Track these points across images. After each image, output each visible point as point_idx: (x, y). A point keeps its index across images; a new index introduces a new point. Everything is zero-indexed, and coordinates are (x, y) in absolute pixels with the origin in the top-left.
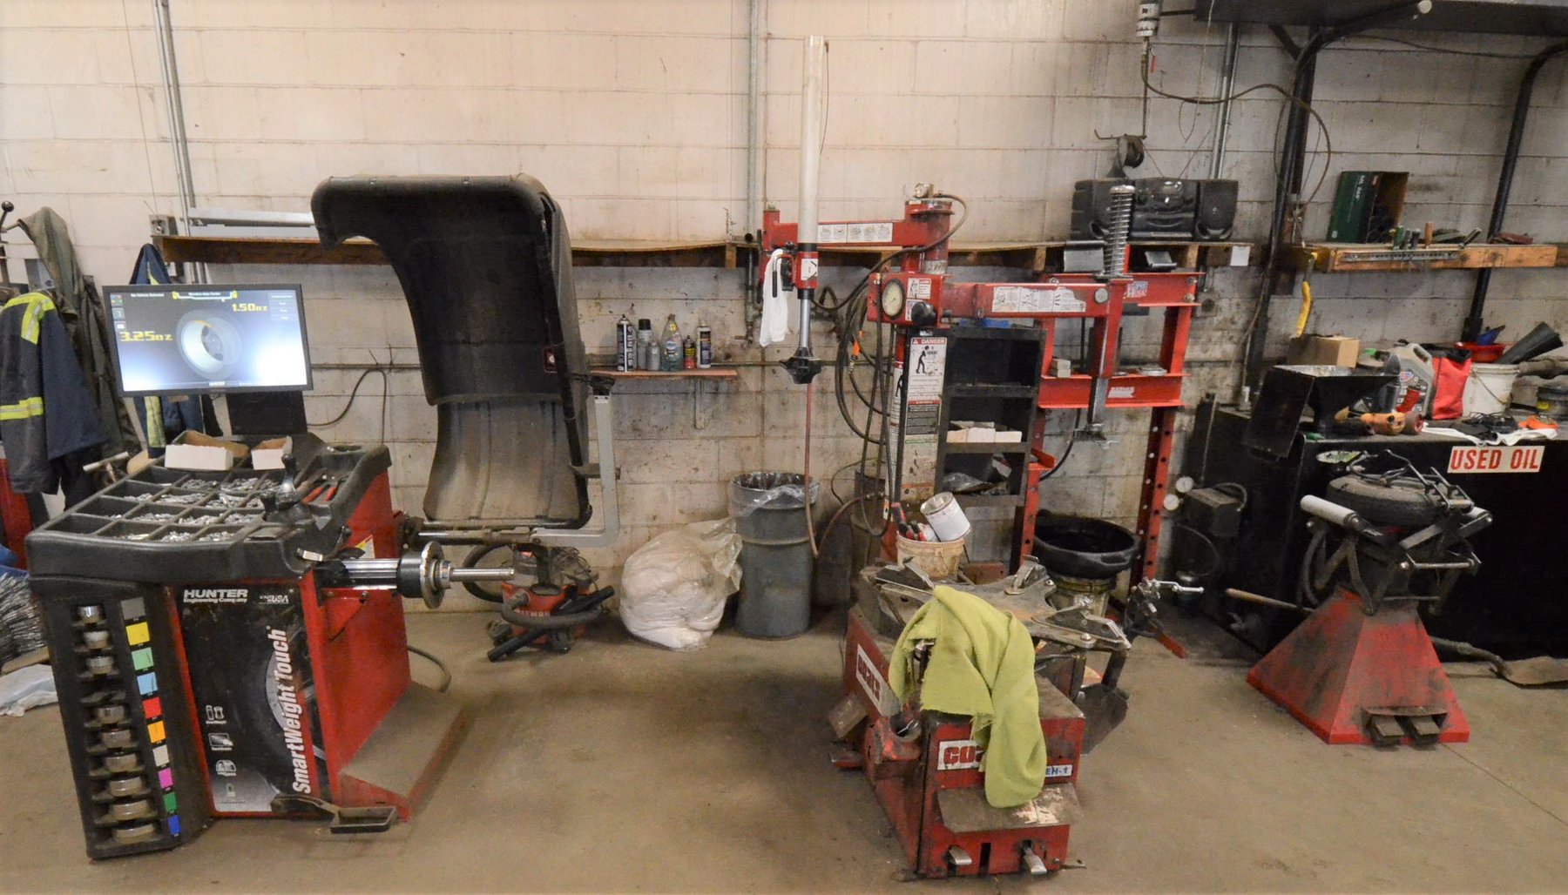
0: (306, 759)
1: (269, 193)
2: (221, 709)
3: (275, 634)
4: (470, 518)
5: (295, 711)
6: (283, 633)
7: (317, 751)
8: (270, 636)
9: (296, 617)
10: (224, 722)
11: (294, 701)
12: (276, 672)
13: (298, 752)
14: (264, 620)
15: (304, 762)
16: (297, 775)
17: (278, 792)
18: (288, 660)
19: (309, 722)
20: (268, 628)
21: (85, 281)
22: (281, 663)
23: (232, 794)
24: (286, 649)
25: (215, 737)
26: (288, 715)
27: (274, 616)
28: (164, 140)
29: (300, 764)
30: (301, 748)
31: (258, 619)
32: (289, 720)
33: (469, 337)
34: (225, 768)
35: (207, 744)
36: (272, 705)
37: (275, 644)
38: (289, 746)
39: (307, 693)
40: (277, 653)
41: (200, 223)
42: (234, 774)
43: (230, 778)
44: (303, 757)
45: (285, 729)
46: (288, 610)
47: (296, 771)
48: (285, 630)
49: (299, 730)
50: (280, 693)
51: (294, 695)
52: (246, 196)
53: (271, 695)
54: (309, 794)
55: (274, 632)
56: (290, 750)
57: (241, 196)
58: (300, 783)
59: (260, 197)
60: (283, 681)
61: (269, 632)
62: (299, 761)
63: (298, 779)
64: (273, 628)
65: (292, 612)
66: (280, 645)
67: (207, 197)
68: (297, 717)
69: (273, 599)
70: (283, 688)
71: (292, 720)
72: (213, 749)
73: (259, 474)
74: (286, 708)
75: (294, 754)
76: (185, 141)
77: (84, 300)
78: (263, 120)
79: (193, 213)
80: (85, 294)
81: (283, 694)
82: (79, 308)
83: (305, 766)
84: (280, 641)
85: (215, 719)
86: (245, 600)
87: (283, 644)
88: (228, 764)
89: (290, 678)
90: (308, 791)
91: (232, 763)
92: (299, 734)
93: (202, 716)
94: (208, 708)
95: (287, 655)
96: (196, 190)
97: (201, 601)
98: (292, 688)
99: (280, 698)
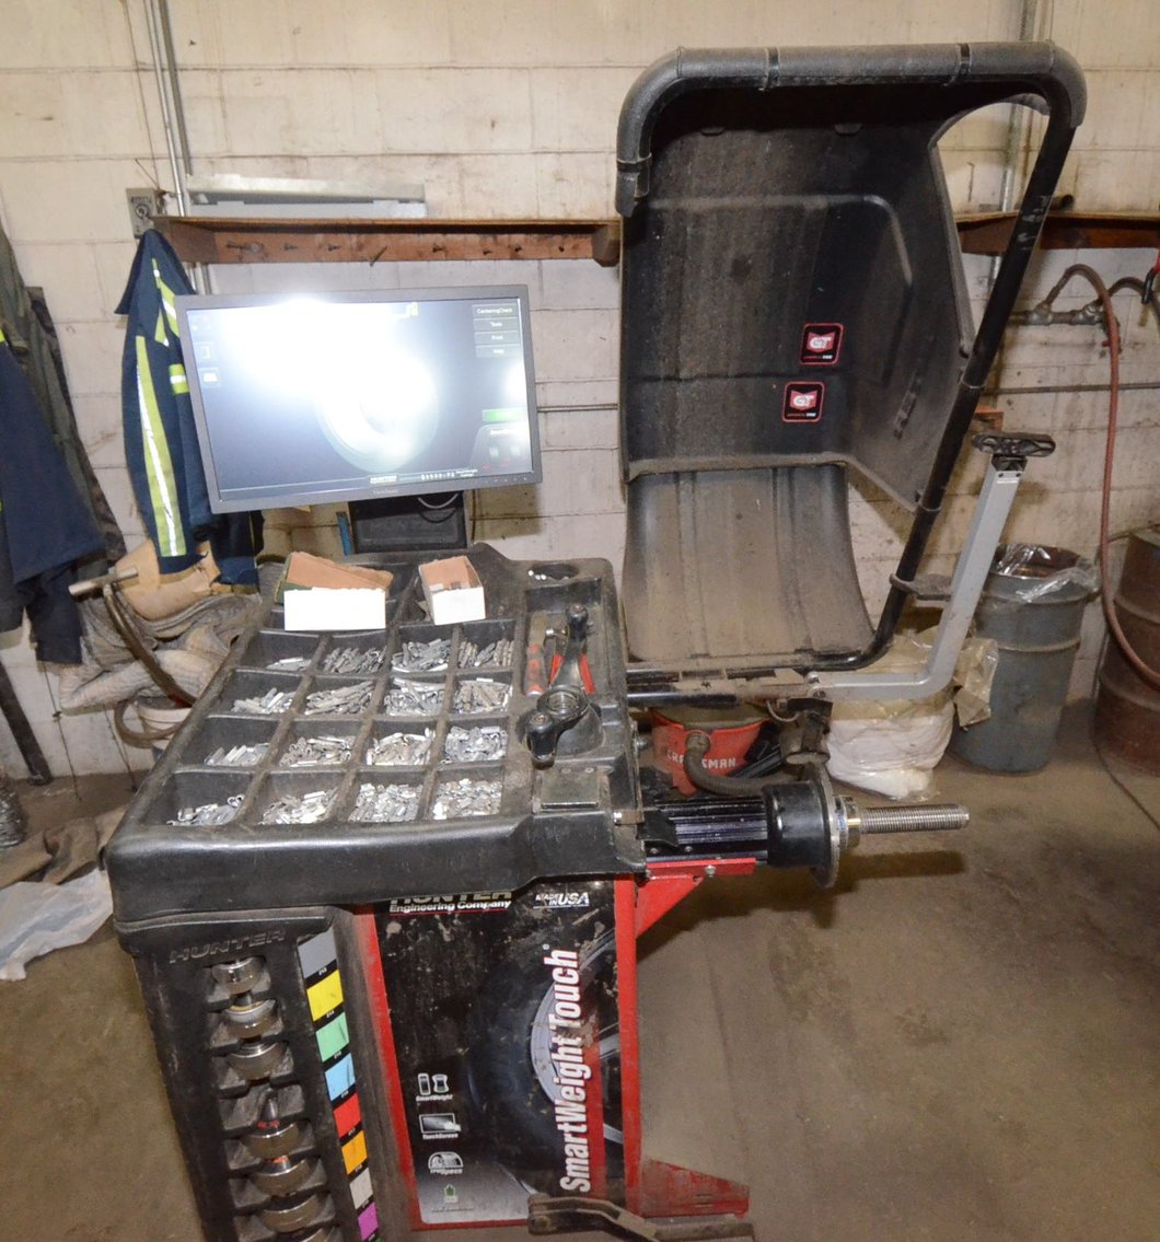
0: (588, 1144)
1: (305, 152)
2: (445, 1078)
3: (556, 958)
4: (695, 656)
5: (579, 1074)
6: (573, 955)
7: (609, 1132)
8: (547, 961)
9: (600, 927)
10: (450, 1097)
11: (580, 1059)
12: (552, 1017)
13: (575, 1134)
14: (539, 935)
15: (585, 1148)
16: (570, 1168)
17: (533, 1192)
18: (576, 997)
19: (602, 1091)
20: (546, 947)
21: (30, 295)
22: (564, 999)
23: (454, 1198)
24: (575, 980)
25: (429, 1120)
26: (564, 1081)
27: (559, 927)
28: (139, 68)
29: (577, 1154)
30: (583, 1129)
31: (526, 934)
32: (565, 1089)
33: (677, 371)
34: (443, 1163)
35: (414, 1129)
36: (537, 1068)
37: (556, 973)
38: (560, 1127)
39: (605, 1047)
40: (557, 987)
41: (203, 199)
42: (460, 1171)
43: (452, 1177)
44: (584, 1141)
45: (557, 1102)
46: (586, 917)
47: (568, 1161)
48: (577, 950)
49: (584, 1102)
50: (555, 1049)
51: (580, 1051)
52: (270, 157)
53: (539, 1053)
54: (588, 1194)
55: (556, 953)
56: (562, 1132)
57: (264, 157)
58: (572, 1179)
59: (292, 157)
60: (561, 1030)
61: (548, 954)
62: (576, 1148)
63: (570, 1173)
64: (555, 946)
65: (593, 920)
66: (564, 974)
67: (211, 160)
68: (581, 1083)
69: (558, 900)
70: (561, 1040)
71: (571, 1090)
72: (425, 1137)
73: (445, 632)
74: (563, 1072)
75: (568, 1138)
76: (174, 68)
77: (33, 325)
78: (295, 33)
79: (192, 184)
80: (33, 317)
81: (561, 1050)
82: (27, 339)
83: (586, 1154)
84: (565, 968)
85: (433, 1093)
86: (507, 904)
87: (570, 972)
88: (449, 1158)
89: (577, 1024)
90: (586, 1187)
91: (456, 1156)
92: (582, 1108)
93: (409, 1090)
94: (423, 1077)
95: (575, 990)
96: (194, 148)
97: (423, 909)
98: (578, 1041)
99: (554, 1056)
